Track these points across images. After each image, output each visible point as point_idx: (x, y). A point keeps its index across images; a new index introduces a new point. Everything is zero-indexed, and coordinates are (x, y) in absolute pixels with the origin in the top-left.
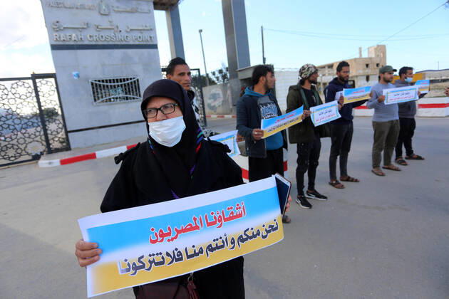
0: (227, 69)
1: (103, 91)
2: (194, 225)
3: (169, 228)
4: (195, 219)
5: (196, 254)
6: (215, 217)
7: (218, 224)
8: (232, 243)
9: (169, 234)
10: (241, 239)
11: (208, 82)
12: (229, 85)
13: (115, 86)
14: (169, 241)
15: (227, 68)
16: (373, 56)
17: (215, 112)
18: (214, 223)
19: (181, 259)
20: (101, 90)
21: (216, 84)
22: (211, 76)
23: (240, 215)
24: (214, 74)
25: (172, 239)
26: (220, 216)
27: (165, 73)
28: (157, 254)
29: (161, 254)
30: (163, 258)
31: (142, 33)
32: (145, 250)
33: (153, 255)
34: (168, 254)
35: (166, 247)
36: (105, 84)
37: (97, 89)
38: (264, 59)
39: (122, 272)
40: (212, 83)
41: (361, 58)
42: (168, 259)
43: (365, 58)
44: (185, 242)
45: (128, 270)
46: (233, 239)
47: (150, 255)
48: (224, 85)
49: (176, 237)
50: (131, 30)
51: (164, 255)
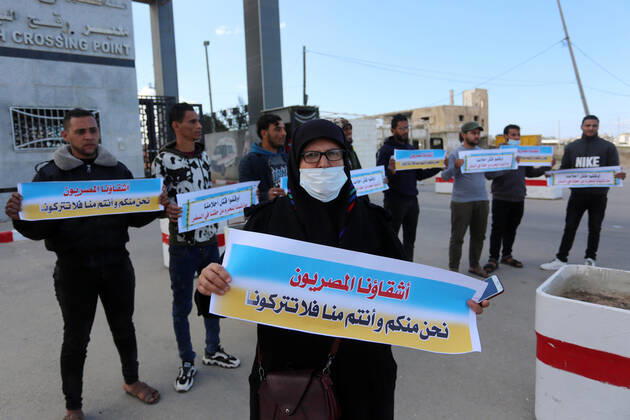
0: (246, 108)
1: (34, 128)
2: (343, 284)
3: (316, 276)
4: (347, 278)
5: (333, 317)
6: (370, 286)
7: (371, 294)
8: (379, 324)
9: (313, 282)
10: (391, 325)
11: (214, 125)
12: (247, 133)
13: (56, 122)
14: (311, 289)
15: (246, 106)
16: (470, 104)
17: (223, 175)
18: (367, 291)
19: (316, 315)
20: (30, 126)
21: (227, 130)
22: (219, 116)
23: (400, 296)
24: (224, 113)
25: (315, 289)
26: (376, 287)
27: (144, 107)
28: (293, 299)
29: (296, 300)
30: (297, 305)
31: (109, 39)
32: (282, 289)
33: (288, 298)
34: (304, 304)
35: (305, 294)
36: (39, 116)
37: (23, 124)
38: (305, 98)
39: (249, 302)
40: (220, 128)
41: (452, 106)
42: (302, 309)
43: (460, 107)
44: (327, 298)
45: (255, 303)
46: (381, 320)
47: (284, 297)
48: (240, 134)
49: (319, 289)
50: (92, 33)
51: (300, 303)
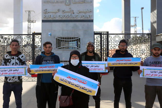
2: (76, 79)
5: (73, 85)
9: (71, 78)
18: (79, 81)
19: (70, 84)
23: (85, 84)
26: (81, 81)
31: (85, 13)
35: (69, 80)
37: (58, 42)
42: (68, 82)
45: (60, 80)
46: (81, 87)
47: (65, 80)
50: (80, 12)
51: (68, 81)
